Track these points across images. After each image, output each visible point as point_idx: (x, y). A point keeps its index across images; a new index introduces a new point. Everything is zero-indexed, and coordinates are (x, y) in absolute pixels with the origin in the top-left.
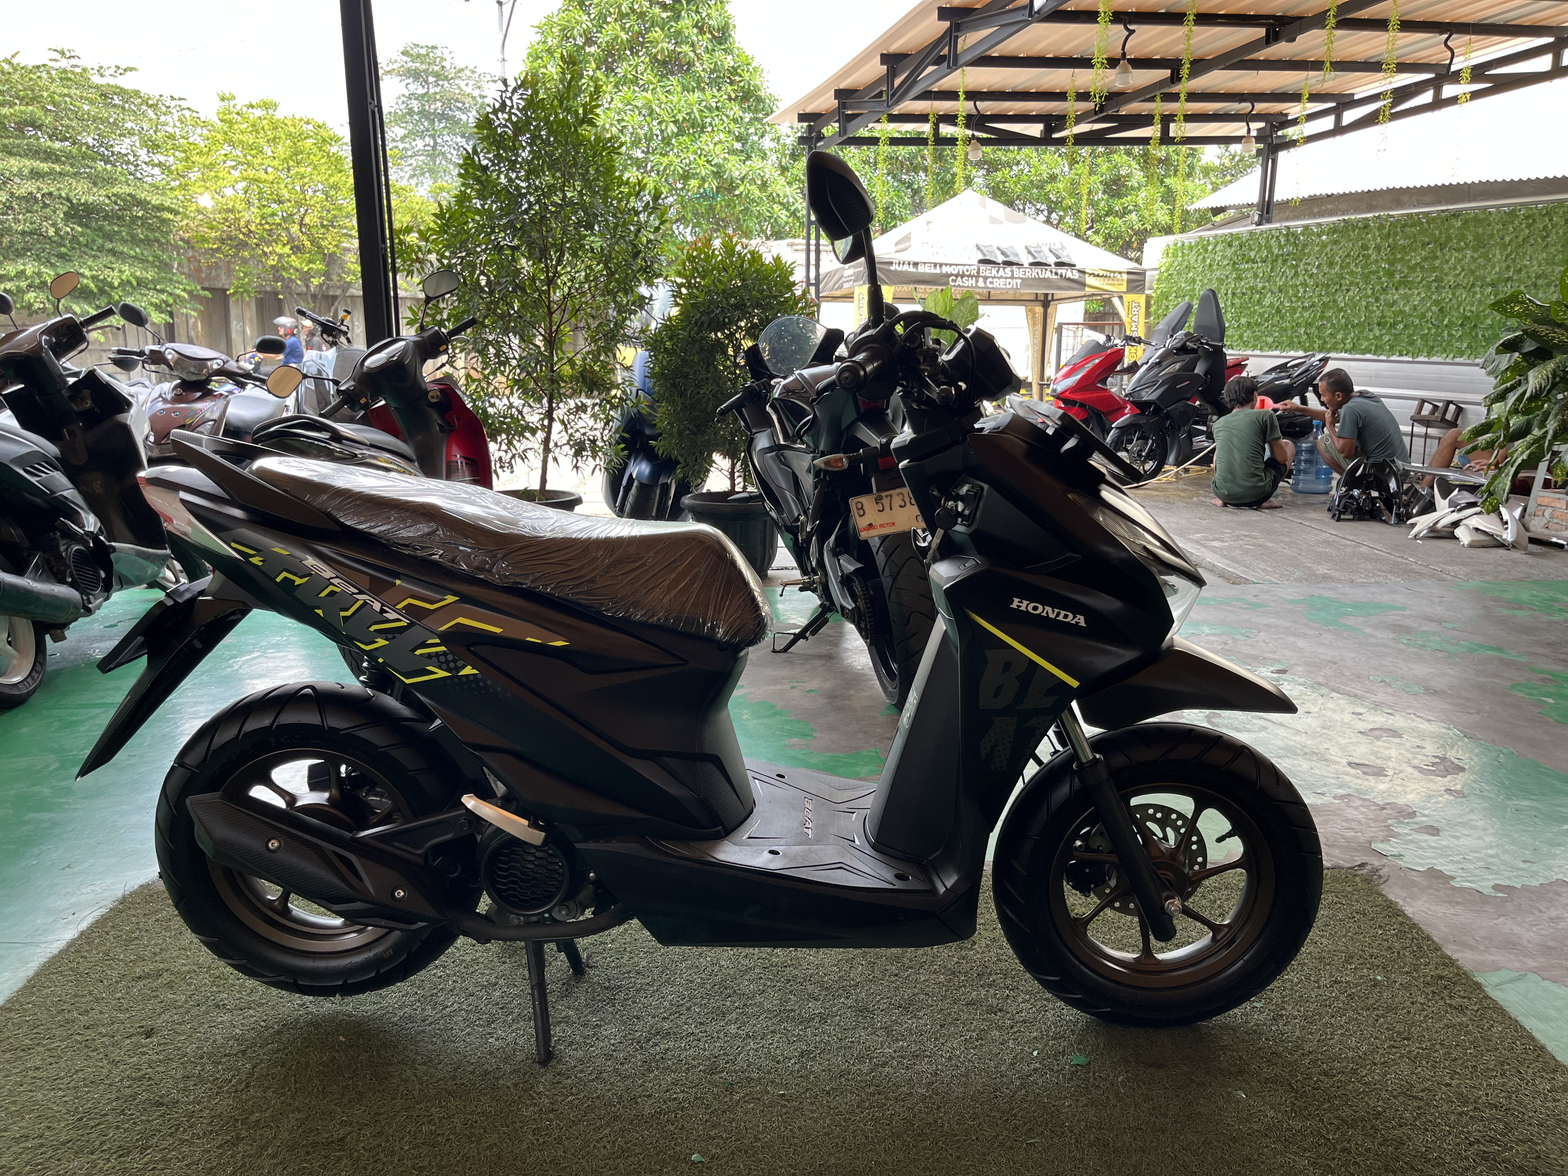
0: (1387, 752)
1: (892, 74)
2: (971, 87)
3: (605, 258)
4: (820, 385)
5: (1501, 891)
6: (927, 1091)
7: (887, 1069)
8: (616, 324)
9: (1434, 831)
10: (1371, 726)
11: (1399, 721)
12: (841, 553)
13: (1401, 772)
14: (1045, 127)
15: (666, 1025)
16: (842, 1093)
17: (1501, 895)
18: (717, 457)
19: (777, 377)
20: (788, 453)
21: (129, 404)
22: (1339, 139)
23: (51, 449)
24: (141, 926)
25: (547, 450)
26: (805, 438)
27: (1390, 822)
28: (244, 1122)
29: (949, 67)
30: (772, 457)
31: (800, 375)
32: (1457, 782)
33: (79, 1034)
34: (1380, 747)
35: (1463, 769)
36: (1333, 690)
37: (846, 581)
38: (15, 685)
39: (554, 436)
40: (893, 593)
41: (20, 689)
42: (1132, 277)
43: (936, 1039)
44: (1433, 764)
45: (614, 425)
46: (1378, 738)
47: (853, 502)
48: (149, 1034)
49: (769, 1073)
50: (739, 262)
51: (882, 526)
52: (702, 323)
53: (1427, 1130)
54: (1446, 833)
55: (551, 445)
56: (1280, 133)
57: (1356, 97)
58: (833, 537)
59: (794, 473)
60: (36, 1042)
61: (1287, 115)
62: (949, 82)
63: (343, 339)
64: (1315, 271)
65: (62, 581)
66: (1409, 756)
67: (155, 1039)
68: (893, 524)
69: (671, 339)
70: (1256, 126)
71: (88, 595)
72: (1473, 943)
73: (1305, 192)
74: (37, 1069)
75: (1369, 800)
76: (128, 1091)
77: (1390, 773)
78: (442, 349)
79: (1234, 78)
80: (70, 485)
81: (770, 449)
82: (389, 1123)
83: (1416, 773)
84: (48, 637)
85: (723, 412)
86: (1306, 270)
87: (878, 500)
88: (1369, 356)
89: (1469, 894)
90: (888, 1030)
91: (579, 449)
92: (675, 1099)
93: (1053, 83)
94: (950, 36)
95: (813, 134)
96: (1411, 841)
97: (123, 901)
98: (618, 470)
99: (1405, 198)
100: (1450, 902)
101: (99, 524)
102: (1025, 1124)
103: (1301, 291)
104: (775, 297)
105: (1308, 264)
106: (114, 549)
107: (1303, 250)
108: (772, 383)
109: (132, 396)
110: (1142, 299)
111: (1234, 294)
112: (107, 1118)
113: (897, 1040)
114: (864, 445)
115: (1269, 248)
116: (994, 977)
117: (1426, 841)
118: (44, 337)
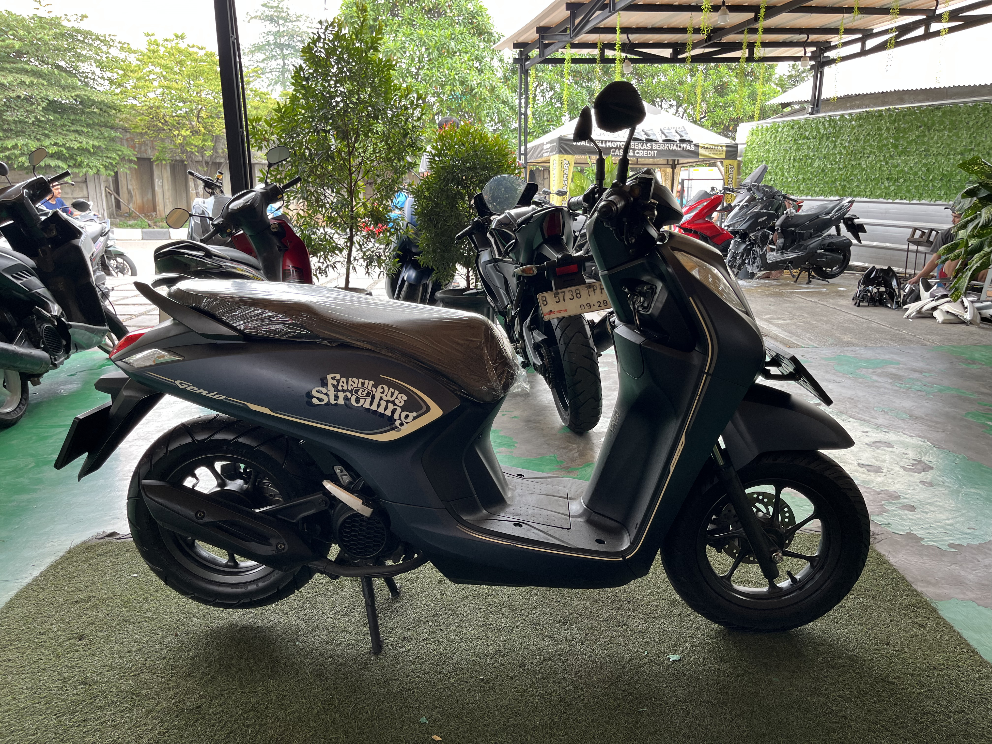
0: (883, 457)
1: (573, 16)
2: (625, 25)
3: (385, 137)
4: (519, 221)
5: (953, 548)
6: (575, 677)
7: (550, 663)
8: (393, 181)
9: (912, 508)
10: (873, 440)
11: (892, 437)
12: (534, 329)
13: (892, 470)
14: (673, 51)
15: (410, 633)
16: (520, 678)
17: (953, 550)
18: (458, 266)
19: (495, 214)
20: (500, 264)
21: (80, 233)
22: (863, 58)
23: (30, 262)
24: (79, 568)
25: (349, 262)
26: (511, 255)
27: (883, 502)
28: (138, 695)
29: (610, 11)
30: (491, 267)
31: (509, 213)
32: (928, 476)
33: (37, 638)
34: (879, 453)
35: (932, 468)
36: (850, 417)
37: (537, 347)
38: (9, 413)
39: (354, 253)
40: (566, 355)
41: (11, 416)
42: (729, 149)
43: (583, 643)
44: (913, 465)
45: (393, 245)
46: (878, 448)
47: (540, 296)
48: (81, 638)
49: (474, 665)
50: (472, 140)
51: (558, 312)
52: (448, 180)
53: (896, 704)
54: (919, 510)
55: (352, 259)
56: (826, 54)
57: (875, 31)
58: (529, 319)
59: (504, 277)
60: (9, 643)
61: (830, 42)
62: (609, 22)
63: (218, 190)
64: (847, 144)
65: (37, 347)
66: (898, 459)
67: (84, 642)
68: (566, 310)
69: (428, 189)
70: (810, 50)
71: (54, 355)
72: (934, 581)
73: (841, 93)
74: (9, 660)
75: (870, 488)
76: (66, 675)
77: (885, 470)
78: (279, 197)
79: (796, 19)
80: (42, 285)
81: (490, 262)
82: (229, 697)
83: (902, 471)
84: (29, 382)
85: (459, 238)
86: (841, 144)
87: (556, 295)
88: (881, 200)
89: (933, 549)
90: (552, 637)
91: (370, 261)
92: (413, 682)
93: (678, 22)
95: (523, 57)
96: (896, 515)
97: (69, 552)
98: (395, 274)
99: (906, 97)
100: (920, 555)
101: (61, 310)
102: (637, 698)
103: (838, 157)
104: (495, 162)
105: (843, 140)
106: (71, 326)
107: (840, 130)
108: (491, 218)
109: (82, 228)
110: (735, 163)
111: (794, 160)
112: (51, 692)
113: (557, 644)
114: (547, 259)
115: (818, 129)
116: (622, 603)
117: (906, 515)
118: (25, 190)
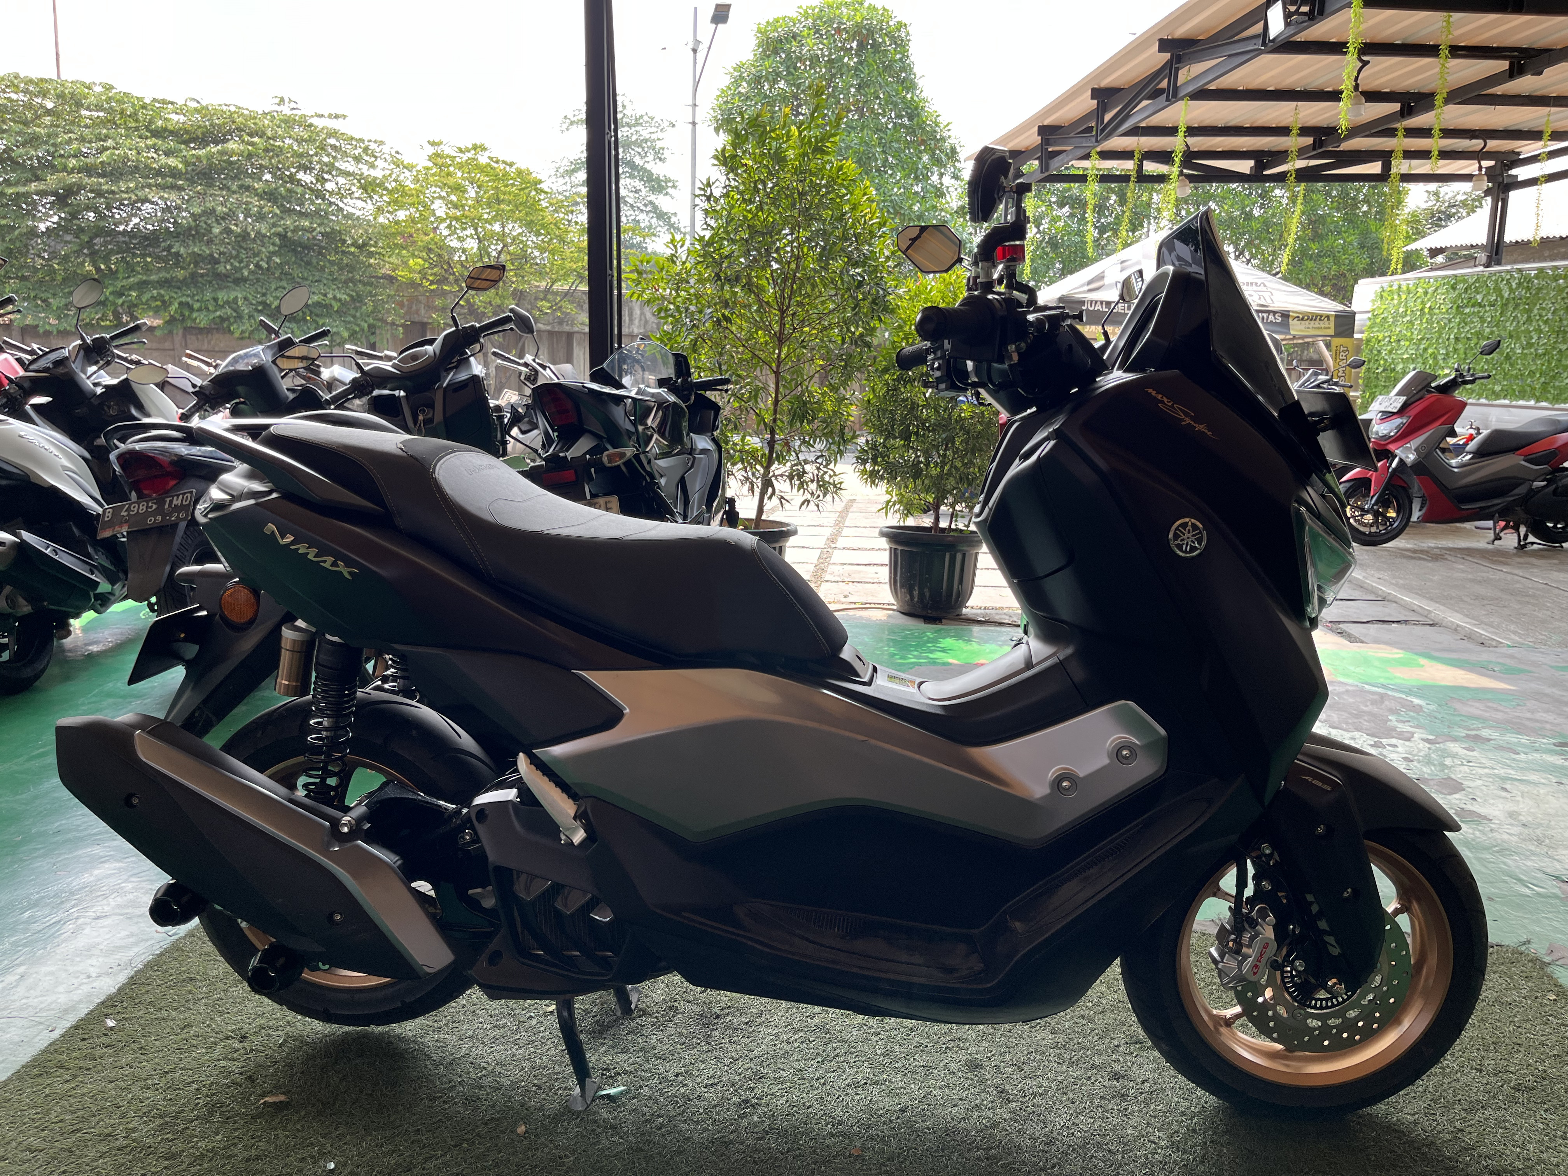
1: (1102, 108)
14: (1256, 163)
29: (1168, 100)
42: (1340, 320)
56: (1510, 172)
61: (1519, 153)
64: (1550, 316)
79: (1468, 114)
86: (1541, 316)
94: (1170, 69)
103: (1535, 337)
105: (1544, 309)
107: (1537, 294)
110: (1351, 343)
115: (1498, 290)
